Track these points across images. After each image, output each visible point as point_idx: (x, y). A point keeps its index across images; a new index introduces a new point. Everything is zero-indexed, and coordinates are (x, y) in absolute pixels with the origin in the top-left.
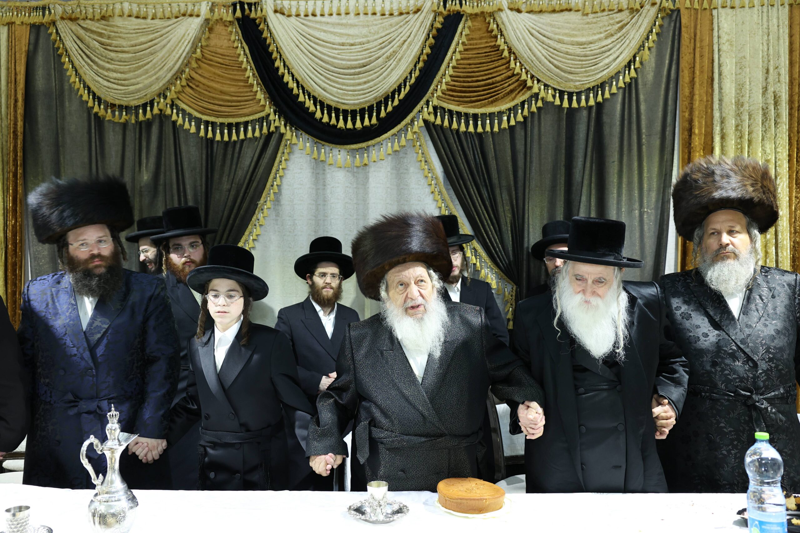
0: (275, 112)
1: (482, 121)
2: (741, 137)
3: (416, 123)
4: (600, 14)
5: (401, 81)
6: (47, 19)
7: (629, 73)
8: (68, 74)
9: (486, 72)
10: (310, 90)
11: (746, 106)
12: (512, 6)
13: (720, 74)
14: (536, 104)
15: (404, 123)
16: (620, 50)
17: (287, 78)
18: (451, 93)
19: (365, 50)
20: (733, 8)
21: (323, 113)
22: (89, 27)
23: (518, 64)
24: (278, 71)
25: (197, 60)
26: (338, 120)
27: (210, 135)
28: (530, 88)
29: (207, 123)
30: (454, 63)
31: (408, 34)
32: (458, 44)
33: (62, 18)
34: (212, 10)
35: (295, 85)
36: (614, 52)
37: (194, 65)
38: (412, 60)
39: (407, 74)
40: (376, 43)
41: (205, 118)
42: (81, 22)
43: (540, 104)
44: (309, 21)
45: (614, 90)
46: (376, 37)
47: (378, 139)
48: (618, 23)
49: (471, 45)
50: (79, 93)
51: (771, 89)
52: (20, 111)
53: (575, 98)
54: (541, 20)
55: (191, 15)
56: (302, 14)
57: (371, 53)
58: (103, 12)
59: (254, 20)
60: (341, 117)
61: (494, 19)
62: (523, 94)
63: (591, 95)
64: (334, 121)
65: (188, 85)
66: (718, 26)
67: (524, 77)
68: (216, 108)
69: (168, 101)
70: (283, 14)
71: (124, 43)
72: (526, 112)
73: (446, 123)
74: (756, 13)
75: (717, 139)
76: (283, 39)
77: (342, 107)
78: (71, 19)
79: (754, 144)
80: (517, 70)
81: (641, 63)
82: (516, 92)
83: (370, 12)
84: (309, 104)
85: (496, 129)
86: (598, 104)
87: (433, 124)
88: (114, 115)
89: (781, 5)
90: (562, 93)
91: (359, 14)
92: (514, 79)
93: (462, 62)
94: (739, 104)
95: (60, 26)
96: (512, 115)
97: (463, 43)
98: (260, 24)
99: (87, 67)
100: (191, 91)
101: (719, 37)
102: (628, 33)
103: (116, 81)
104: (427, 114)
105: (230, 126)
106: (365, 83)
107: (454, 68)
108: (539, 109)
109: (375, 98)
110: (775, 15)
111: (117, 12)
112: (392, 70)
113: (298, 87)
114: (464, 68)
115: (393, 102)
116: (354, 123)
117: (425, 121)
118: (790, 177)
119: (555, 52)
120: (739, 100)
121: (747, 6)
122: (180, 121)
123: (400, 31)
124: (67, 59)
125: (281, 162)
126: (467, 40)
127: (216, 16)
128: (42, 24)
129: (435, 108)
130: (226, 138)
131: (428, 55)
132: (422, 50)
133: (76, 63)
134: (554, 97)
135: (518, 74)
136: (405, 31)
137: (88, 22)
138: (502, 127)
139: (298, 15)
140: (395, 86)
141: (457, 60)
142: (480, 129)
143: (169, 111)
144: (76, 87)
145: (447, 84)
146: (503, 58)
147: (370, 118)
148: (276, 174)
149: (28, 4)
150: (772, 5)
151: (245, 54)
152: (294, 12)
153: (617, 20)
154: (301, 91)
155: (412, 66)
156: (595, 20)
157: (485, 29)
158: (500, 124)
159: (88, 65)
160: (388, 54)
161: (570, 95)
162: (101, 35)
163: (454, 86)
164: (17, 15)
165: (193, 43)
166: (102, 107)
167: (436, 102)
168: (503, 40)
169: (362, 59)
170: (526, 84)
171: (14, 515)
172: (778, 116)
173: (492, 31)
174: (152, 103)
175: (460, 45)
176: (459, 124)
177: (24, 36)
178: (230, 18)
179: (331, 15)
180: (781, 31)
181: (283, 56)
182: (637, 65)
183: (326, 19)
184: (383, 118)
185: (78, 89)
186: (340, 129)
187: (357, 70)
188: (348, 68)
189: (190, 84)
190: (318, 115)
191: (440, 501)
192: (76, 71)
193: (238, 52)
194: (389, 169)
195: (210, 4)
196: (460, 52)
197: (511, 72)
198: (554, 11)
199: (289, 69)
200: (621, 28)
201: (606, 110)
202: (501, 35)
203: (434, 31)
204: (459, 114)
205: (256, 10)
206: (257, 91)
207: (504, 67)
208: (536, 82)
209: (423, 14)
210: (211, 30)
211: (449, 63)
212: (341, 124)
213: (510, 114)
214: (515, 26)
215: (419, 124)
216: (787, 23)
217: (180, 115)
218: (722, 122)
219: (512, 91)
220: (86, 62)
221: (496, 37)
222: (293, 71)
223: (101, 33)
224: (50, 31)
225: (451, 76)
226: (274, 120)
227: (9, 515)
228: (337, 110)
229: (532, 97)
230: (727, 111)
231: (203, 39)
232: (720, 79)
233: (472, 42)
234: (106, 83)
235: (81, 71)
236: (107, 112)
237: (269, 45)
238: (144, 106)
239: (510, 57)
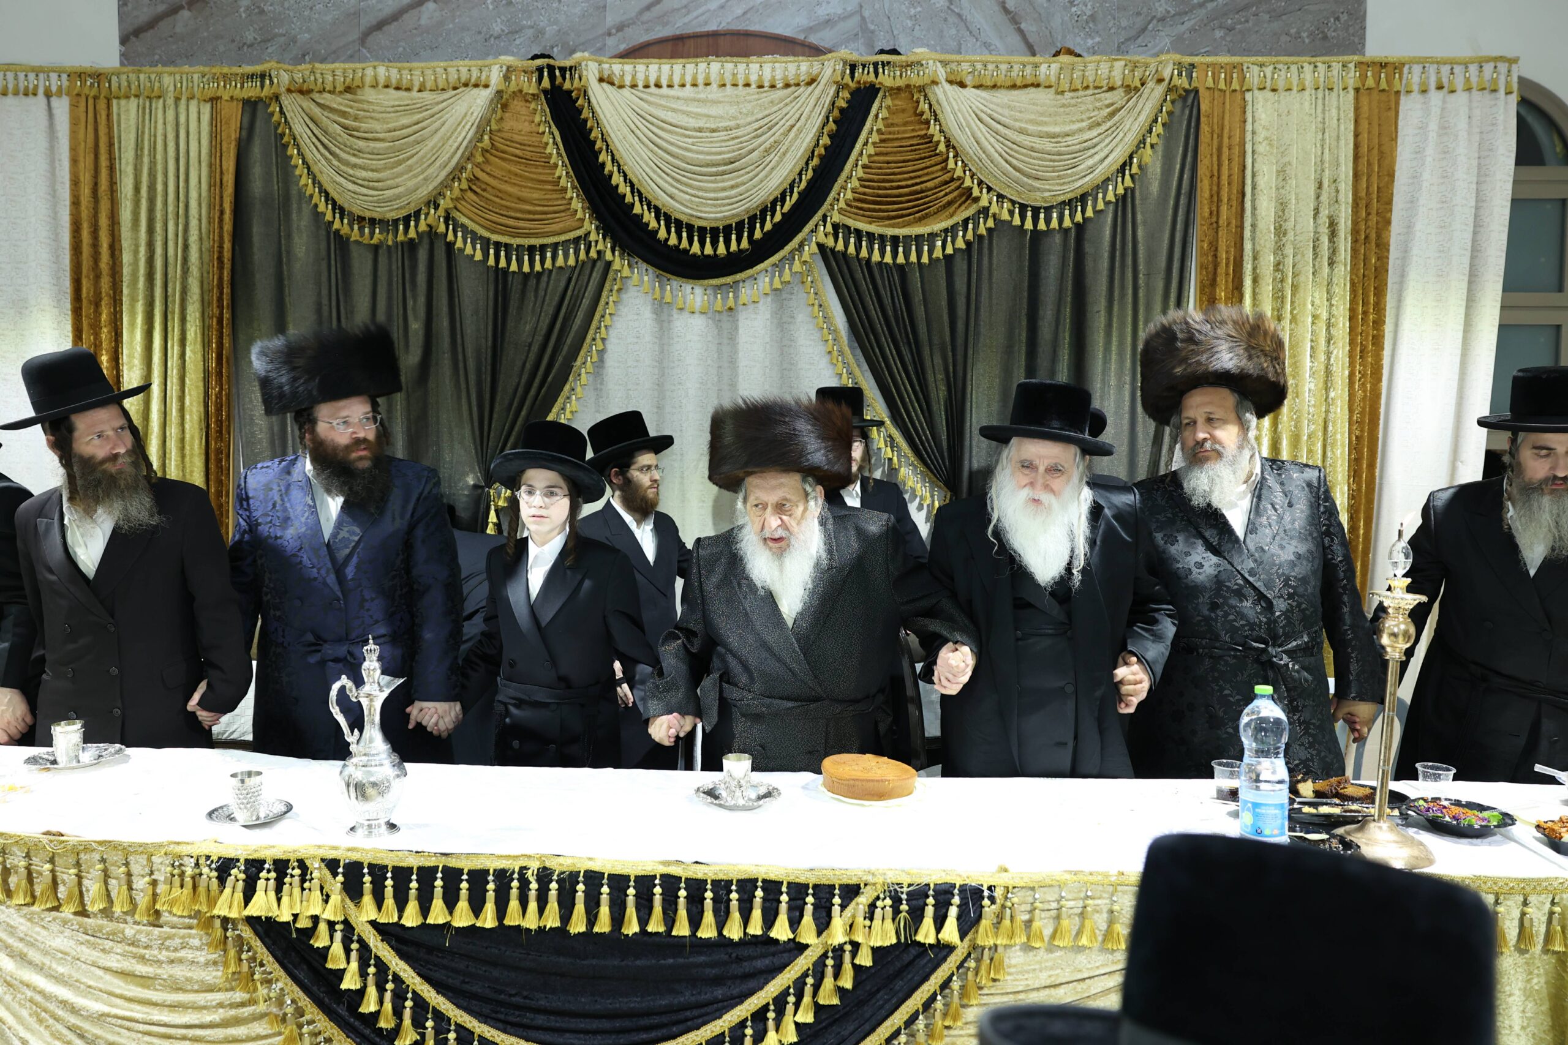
0: (597, 228)
1: (904, 247)
2: (1282, 281)
3: (806, 248)
4: (1081, 93)
5: (786, 185)
6: (267, 92)
7: (1123, 182)
8: (297, 172)
9: (912, 175)
10: (650, 197)
11: (1290, 235)
12: (952, 78)
13: (1254, 188)
14: (985, 223)
15: (788, 248)
16: (1110, 147)
17: (617, 179)
18: (860, 205)
19: (733, 139)
20: (1274, 90)
21: (669, 232)
22: (328, 103)
23: (960, 163)
24: (604, 169)
25: (485, 151)
26: (691, 243)
27: (503, 263)
28: (977, 200)
29: (498, 245)
30: (865, 160)
31: (797, 116)
32: (871, 132)
33: (289, 91)
34: (507, 78)
35: (628, 189)
36: (1102, 150)
37: (479, 159)
38: (803, 155)
39: (794, 175)
40: (749, 129)
41: (495, 238)
42: (316, 96)
43: (990, 223)
44: (651, 94)
45: (1101, 206)
46: (749, 119)
47: (750, 272)
48: (1108, 106)
49: (890, 133)
50: (313, 202)
51: (1324, 213)
52: (228, 226)
53: (1042, 216)
54: (995, 100)
55: (476, 86)
56: (641, 84)
57: (741, 143)
58: (348, 80)
59: (570, 92)
60: (696, 238)
61: (925, 96)
62: (966, 208)
63: (1067, 212)
64: (685, 244)
65: (470, 189)
66: (1253, 117)
67: (968, 183)
68: (511, 222)
69: (441, 212)
70: (612, 84)
71: (377, 126)
72: (970, 235)
73: (852, 249)
74: (1308, 98)
75: (1248, 282)
76: (611, 121)
77: (698, 223)
78: (301, 92)
79: (1301, 290)
80: (959, 172)
81: (1140, 167)
82: (957, 205)
83: (741, 82)
84: (649, 218)
85: (925, 259)
86: (1077, 225)
87: (832, 250)
88: (362, 234)
89: (1344, 89)
90: (1023, 208)
91: (724, 85)
92: (953, 185)
93: (876, 158)
94: (1280, 232)
95: (286, 102)
96: (949, 239)
97: (879, 131)
98: (578, 99)
99: (324, 162)
100: (474, 197)
101: (1254, 133)
102: (1121, 121)
103: (366, 183)
104: (823, 235)
105: (531, 249)
106: (732, 187)
107: (864, 167)
108: (989, 230)
109: (747, 211)
110: (1335, 104)
111: (368, 80)
112: (773, 169)
113: (632, 192)
114: (880, 168)
115: (773, 216)
116: (715, 249)
117: (821, 247)
118: (1352, 342)
119: (1015, 147)
120: (1281, 226)
121: (1295, 89)
122: (459, 244)
123: (785, 111)
124: (295, 151)
125: (607, 303)
126: (887, 126)
127: (513, 87)
128: (260, 99)
129: (836, 227)
130: (526, 268)
131: (826, 148)
132: (818, 141)
133: (309, 157)
134: (1011, 213)
135: (959, 178)
136: (793, 111)
137: (326, 95)
138: (934, 256)
139: (634, 86)
140: (777, 193)
141: (870, 156)
142: (901, 259)
143: (442, 228)
144: (308, 193)
145: (854, 191)
146: (937, 155)
147: (739, 241)
149: (240, 71)
150: (1331, 89)
151: (555, 143)
152: (628, 80)
153: (1107, 102)
154: (637, 198)
155: (802, 163)
156: (1073, 102)
157: (912, 111)
158: (930, 252)
159: (326, 159)
160: (767, 145)
161: (1036, 211)
162: (344, 114)
163: (864, 194)
164: (225, 86)
165: (478, 127)
166: (346, 221)
167: (836, 218)
168: (938, 127)
169: (729, 152)
170: (971, 194)
171: (243, 781)
172: (1334, 251)
173: (922, 113)
174: (417, 214)
175: (874, 133)
176: (871, 250)
177: (233, 116)
178: (533, 89)
179: (683, 85)
180: (1342, 127)
181: (611, 147)
182: (1135, 169)
183: (676, 92)
184: (758, 241)
185: (311, 196)
186: (694, 255)
187: (721, 169)
188: (708, 165)
189: (474, 187)
190: (662, 234)
191: (825, 785)
192: (309, 168)
193: (545, 139)
194: (769, 316)
195: (504, 68)
196: (874, 143)
197: (949, 175)
198: (1014, 87)
199: (619, 166)
200: (1112, 114)
201: (1089, 234)
202: (936, 120)
203: (836, 113)
204: (870, 236)
205: (572, 78)
206: (572, 198)
207: (939, 167)
208: (985, 191)
209: (821, 87)
210: (505, 107)
211: (857, 160)
212: (696, 248)
213: (946, 237)
214: (956, 107)
215: (810, 249)
216: (1351, 115)
217: (460, 234)
218: (1255, 258)
219: (950, 204)
220: (322, 155)
221: (928, 122)
222: (626, 168)
223: (345, 112)
224: (271, 109)
225: (860, 179)
226: (597, 242)
227: (235, 782)
228: (690, 228)
229: (979, 212)
230: (1262, 242)
231: (493, 121)
232: (1253, 194)
233: (892, 129)
234: (351, 186)
235: (315, 169)
236: (352, 229)
237: (591, 130)
238: (407, 220)
239: (948, 152)
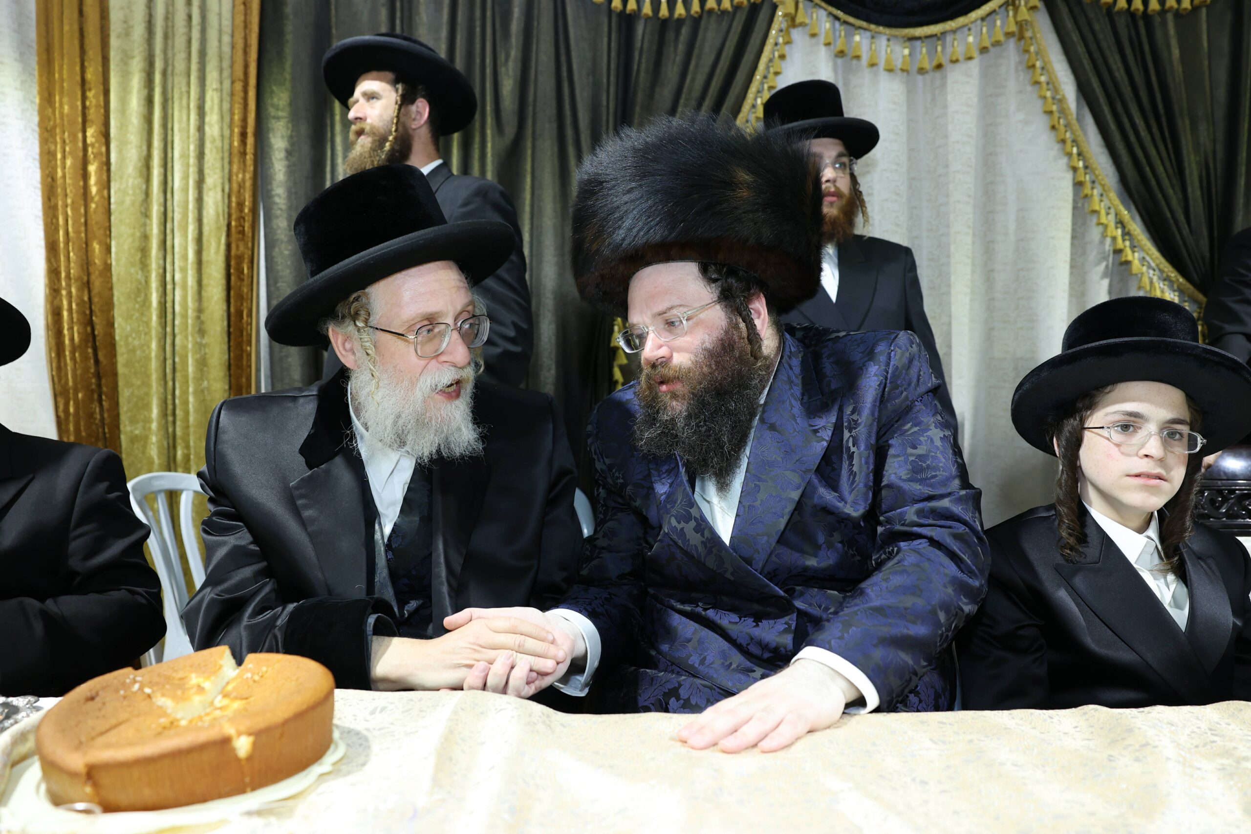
27: (632, 5)
125: (773, 58)
148: (762, 83)
